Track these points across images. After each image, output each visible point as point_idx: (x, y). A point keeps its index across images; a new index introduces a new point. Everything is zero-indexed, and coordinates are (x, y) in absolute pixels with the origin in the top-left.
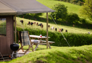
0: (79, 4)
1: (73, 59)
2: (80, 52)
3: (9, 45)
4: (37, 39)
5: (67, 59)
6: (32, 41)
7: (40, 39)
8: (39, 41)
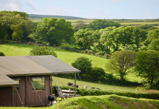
0: (106, 57)
1: (94, 103)
2: (98, 99)
3: (47, 97)
4: (67, 93)
5: (90, 102)
6: (64, 94)
7: (69, 93)
8: (68, 94)
